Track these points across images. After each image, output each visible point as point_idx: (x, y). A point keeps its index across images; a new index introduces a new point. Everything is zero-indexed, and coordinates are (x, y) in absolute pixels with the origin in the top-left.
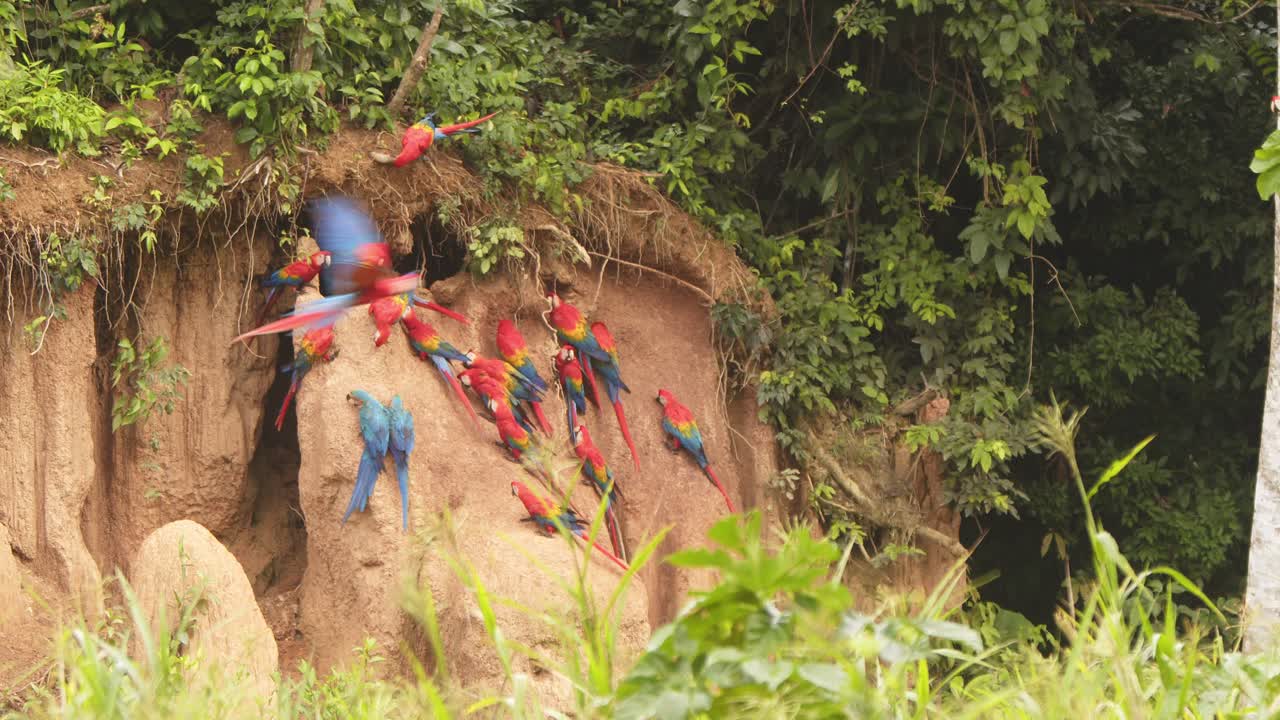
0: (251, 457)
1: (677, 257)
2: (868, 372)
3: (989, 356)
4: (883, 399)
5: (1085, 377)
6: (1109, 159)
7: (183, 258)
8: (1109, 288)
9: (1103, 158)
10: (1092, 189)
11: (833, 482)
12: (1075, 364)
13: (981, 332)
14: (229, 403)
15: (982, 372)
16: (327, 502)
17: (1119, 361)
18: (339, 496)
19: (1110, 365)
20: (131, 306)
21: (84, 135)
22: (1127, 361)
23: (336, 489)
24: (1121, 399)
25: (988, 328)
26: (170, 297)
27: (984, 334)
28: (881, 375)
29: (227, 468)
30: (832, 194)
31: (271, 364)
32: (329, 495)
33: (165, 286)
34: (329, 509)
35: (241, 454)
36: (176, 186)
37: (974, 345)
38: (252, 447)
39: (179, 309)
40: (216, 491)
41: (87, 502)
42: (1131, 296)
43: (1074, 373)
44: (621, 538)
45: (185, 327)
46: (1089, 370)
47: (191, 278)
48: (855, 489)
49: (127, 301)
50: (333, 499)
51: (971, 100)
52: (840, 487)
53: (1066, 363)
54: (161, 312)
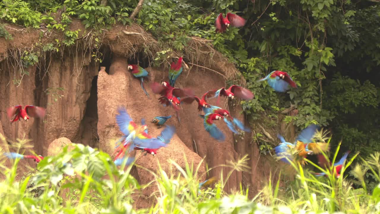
0: (82, 119)
1: (216, 65)
2: (274, 101)
3: (311, 97)
4: (278, 109)
5: (341, 104)
6: (351, 40)
7: (64, 60)
8: (349, 79)
9: (350, 40)
10: (346, 49)
11: (262, 133)
12: (339, 100)
13: (309, 91)
14: (76, 103)
15: (309, 102)
16: (106, 133)
17: (352, 100)
18: (110, 131)
19: (349, 101)
20: (47, 73)
21: (35, 22)
22: (355, 100)
23: (109, 129)
24: (352, 111)
25: (311, 90)
26: (58, 70)
27: (310, 91)
28: (278, 102)
29: (75, 121)
30: (264, 50)
31: (89, 92)
32: (107, 131)
33: (57, 67)
34: (107, 135)
35: (79, 117)
36: (62, 38)
37: (307, 94)
38: (82, 116)
39: (61, 74)
40: (71, 128)
41: (31, 130)
42: (357, 82)
43: (338, 102)
44: (196, 147)
45: (63, 79)
46: (343, 101)
47: (65, 65)
48: (269, 135)
49: (46, 71)
50: (108, 132)
51: (308, 23)
52: (264, 134)
53: (336, 100)
54: (56, 75)
